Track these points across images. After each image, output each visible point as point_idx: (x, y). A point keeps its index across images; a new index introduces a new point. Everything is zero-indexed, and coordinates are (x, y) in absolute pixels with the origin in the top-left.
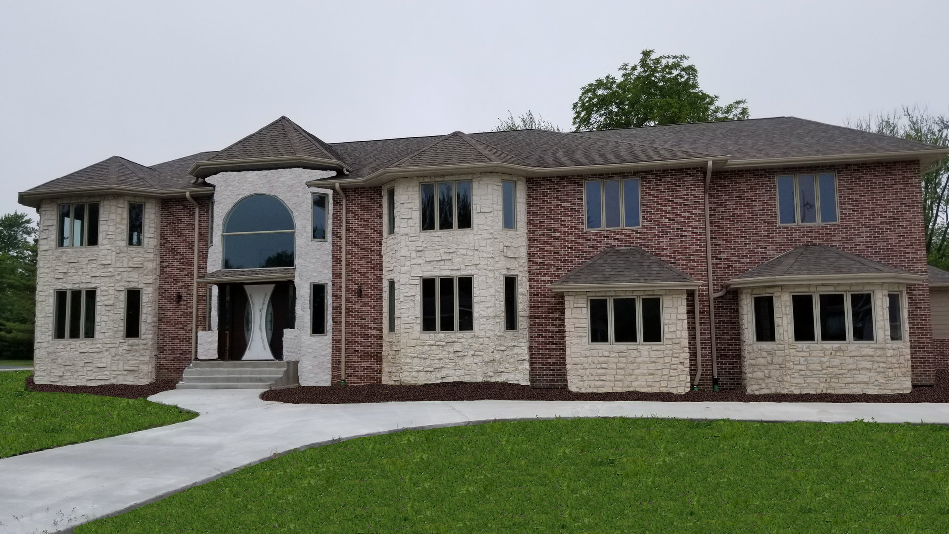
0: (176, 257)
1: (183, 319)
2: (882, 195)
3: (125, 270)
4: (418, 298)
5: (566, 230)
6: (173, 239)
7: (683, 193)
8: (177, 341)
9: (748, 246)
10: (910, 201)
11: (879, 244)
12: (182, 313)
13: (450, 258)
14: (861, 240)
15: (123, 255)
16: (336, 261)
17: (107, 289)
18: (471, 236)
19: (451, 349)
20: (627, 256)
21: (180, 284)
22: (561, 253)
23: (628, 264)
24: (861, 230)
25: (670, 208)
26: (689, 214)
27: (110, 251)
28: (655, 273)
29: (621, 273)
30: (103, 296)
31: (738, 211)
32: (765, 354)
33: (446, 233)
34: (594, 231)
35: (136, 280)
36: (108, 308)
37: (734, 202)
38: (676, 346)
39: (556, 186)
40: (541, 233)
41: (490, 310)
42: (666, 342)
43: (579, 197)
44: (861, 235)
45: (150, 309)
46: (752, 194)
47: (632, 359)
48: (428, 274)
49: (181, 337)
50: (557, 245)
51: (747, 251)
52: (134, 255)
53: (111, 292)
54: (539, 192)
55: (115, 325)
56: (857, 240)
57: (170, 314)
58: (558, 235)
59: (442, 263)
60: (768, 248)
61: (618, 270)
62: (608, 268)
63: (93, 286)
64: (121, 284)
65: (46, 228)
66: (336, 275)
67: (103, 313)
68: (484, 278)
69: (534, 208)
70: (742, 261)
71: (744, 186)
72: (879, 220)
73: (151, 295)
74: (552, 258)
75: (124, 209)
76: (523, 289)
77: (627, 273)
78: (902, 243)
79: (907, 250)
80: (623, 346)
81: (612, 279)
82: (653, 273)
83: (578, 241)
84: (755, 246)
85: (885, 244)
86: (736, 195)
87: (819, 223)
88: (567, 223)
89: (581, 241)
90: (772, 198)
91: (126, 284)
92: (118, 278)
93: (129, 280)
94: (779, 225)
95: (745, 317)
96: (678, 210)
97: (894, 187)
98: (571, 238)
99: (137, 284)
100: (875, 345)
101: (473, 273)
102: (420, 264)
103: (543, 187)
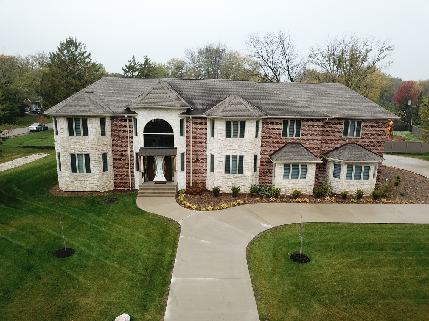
0: (119, 139)
1: (124, 163)
2: (375, 129)
3: (101, 146)
4: (224, 163)
5: (275, 137)
6: (117, 131)
7: (316, 126)
8: (122, 172)
9: (332, 143)
10: (383, 131)
11: (371, 145)
12: (123, 161)
13: (236, 149)
14: (366, 143)
15: (100, 140)
16: (188, 144)
17: (95, 154)
18: (244, 141)
19: (235, 180)
20: (296, 148)
21: (122, 150)
22: (272, 145)
23: (297, 152)
24: (367, 140)
25: (311, 131)
26: (317, 134)
27: (94, 139)
28: (307, 156)
29: (295, 156)
30: (93, 157)
31: (331, 132)
32: (336, 182)
33: (235, 139)
34: (284, 137)
35: (105, 149)
36: (96, 162)
37: (330, 128)
38: (311, 180)
39: (272, 121)
40: (265, 137)
41: (250, 167)
42: (308, 179)
43: (280, 125)
44: (367, 142)
45: (111, 160)
46: (336, 126)
47: (296, 184)
48: (228, 154)
49: (124, 170)
50: (271, 142)
51: (331, 145)
52: (104, 140)
53: (97, 155)
54: (266, 123)
55: (100, 168)
56: (365, 143)
57: (118, 161)
58: (272, 138)
59: (233, 150)
60: (338, 144)
61: (294, 155)
62: (291, 154)
63: (88, 153)
64: (100, 152)
65: (62, 128)
66: (188, 150)
67: (94, 164)
68: (248, 156)
69: (264, 128)
70: (329, 148)
71: (333, 123)
72: (372, 137)
73: (111, 154)
74: (269, 147)
75: (98, 121)
76: (259, 158)
77: (298, 156)
78: (378, 145)
79: (379, 147)
80: (294, 180)
81: (293, 159)
82: (306, 156)
83: (278, 141)
84: (334, 144)
85: (373, 145)
86: (330, 126)
87: (355, 137)
88: (275, 135)
89: (279, 141)
90: (342, 128)
91: (102, 152)
92: (99, 150)
93: (103, 150)
94: (343, 137)
95: (330, 169)
96: (313, 132)
97: (379, 127)
98: (276, 140)
99: (105, 151)
100: (369, 181)
101: (244, 154)
102: (225, 150)
103: (268, 121)
